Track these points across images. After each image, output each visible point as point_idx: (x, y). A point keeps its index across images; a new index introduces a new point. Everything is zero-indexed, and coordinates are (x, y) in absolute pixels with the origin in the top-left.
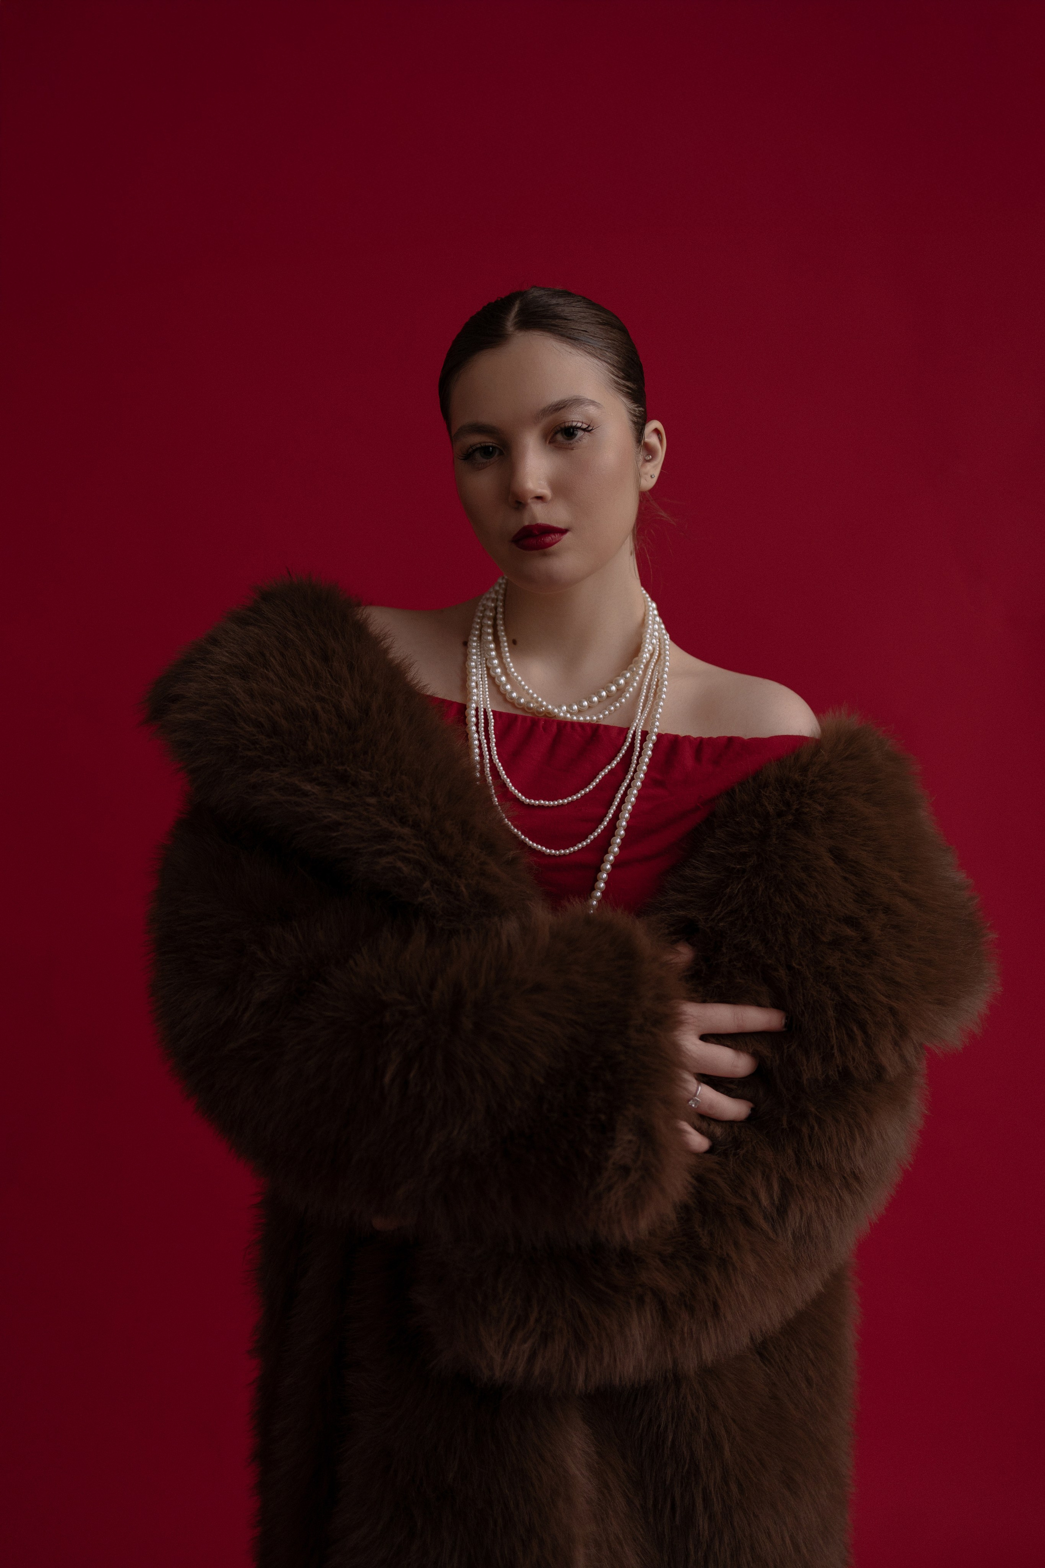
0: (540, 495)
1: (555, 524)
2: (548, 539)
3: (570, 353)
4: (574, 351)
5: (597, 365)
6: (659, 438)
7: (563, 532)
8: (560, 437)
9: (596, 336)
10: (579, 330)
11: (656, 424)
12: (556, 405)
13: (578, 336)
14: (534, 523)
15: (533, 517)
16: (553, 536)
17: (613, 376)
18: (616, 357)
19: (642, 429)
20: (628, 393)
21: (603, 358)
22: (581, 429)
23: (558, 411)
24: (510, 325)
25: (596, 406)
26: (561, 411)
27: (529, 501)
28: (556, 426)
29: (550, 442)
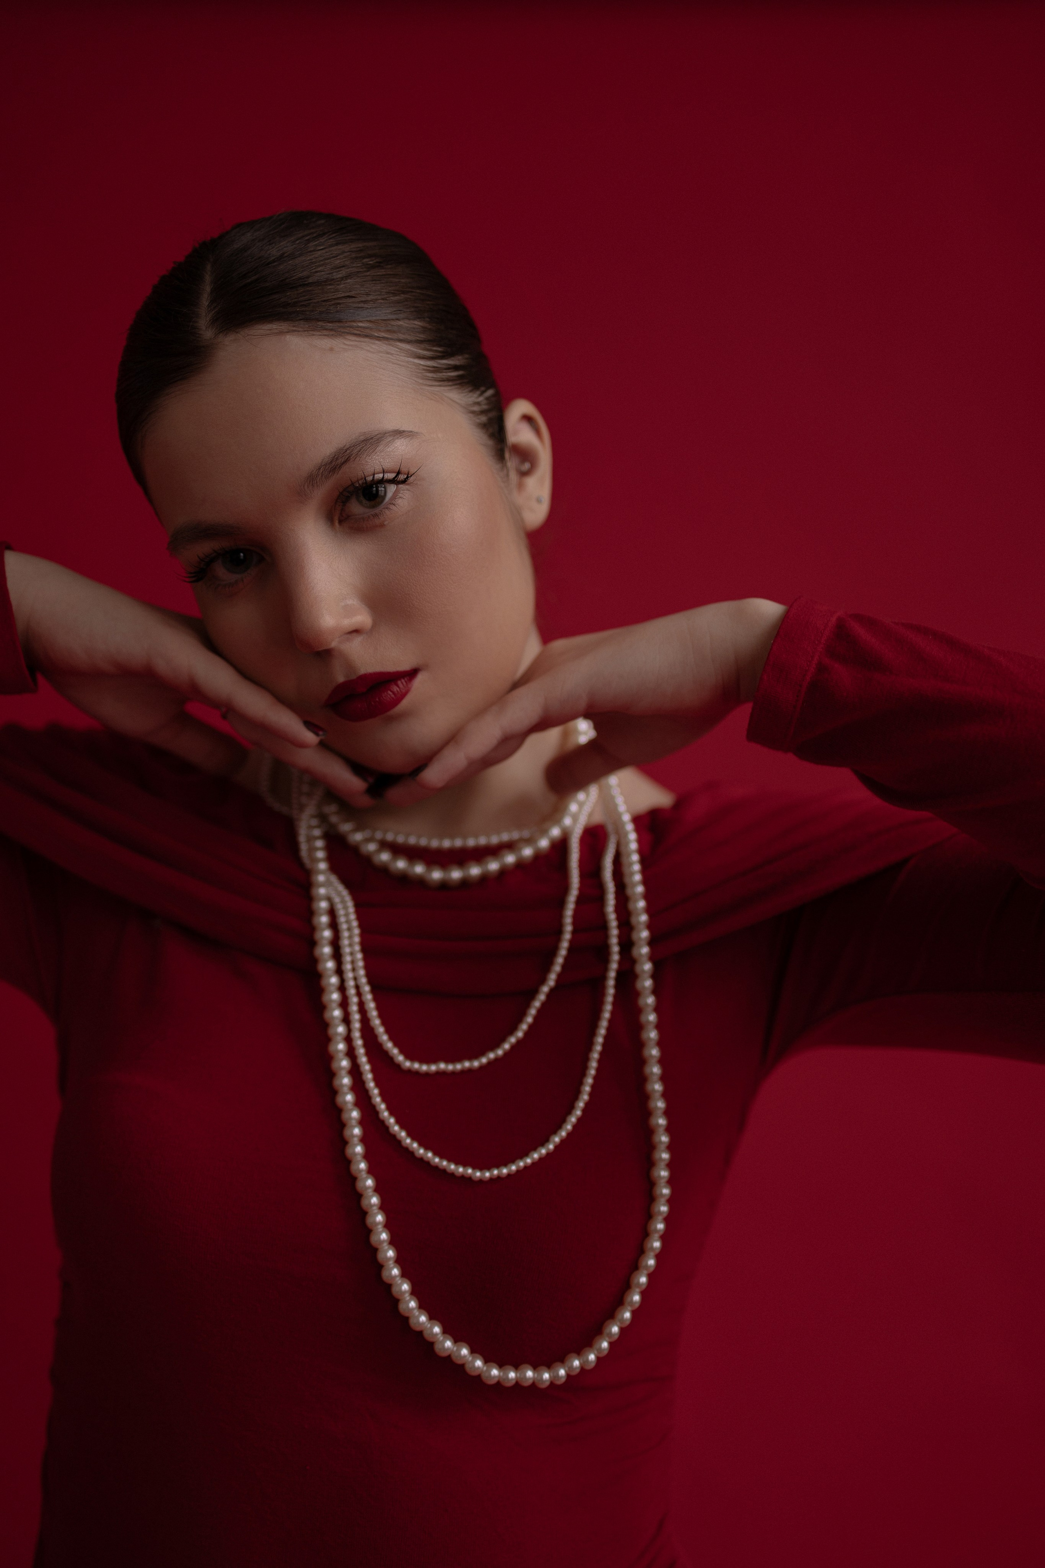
0: (351, 629)
1: (391, 668)
2: (389, 695)
3: (331, 349)
5: (388, 353)
6: (532, 426)
7: (412, 674)
8: (356, 508)
9: (369, 298)
10: (335, 299)
11: (521, 407)
12: (331, 462)
13: (337, 312)
14: (354, 677)
15: (349, 666)
16: (395, 689)
17: (422, 362)
18: (419, 323)
20: (460, 377)
21: (395, 336)
22: (393, 481)
23: (340, 467)
24: (204, 328)
25: (409, 436)
26: (345, 468)
27: (333, 644)
28: (345, 490)
29: (340, 522)
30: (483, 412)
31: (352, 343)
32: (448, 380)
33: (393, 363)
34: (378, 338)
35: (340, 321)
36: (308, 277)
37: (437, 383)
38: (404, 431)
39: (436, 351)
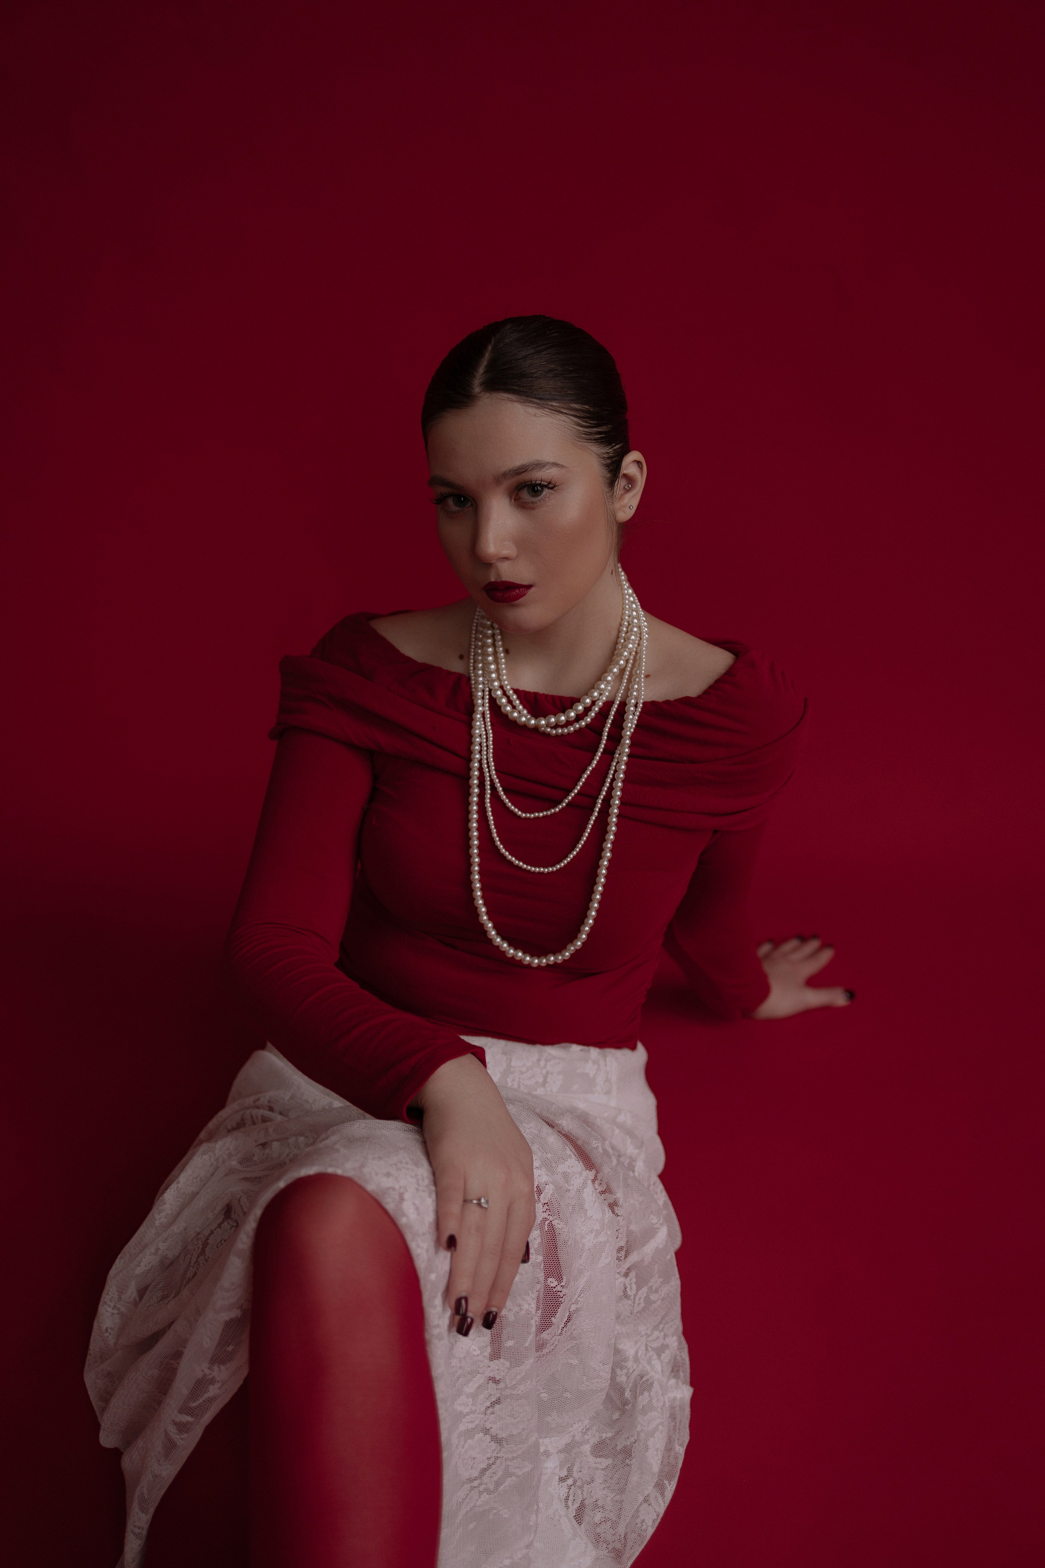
0: (504, 557)
1: (519, 581)
2: (514, 594)
4: (539, 412)
6: (639, 466)
7: (529, 587)
8: (525, 495)
11: (635, 455)
12: (518, 470)
14: (499, 581)
15: (498, 575)
16: (518, 592)
17: (581, 429)
19: (619, 465)
20: (601, 438)
22: (546, 486)
23: (520, 474)
24: (476, 385)
25: (560, 467)
26: (523, 475)
27: (493, 562)
28: (521, 484)
29: (515, 499)
30: (608, 458)
31: (547, 413)
32: (594, 440)
33: (565, 427)
34: (562, 413)
35: (543, 399)
36: (535, 373)
37: (586, 441)
38: (559, 464)
39: (592, 424)
